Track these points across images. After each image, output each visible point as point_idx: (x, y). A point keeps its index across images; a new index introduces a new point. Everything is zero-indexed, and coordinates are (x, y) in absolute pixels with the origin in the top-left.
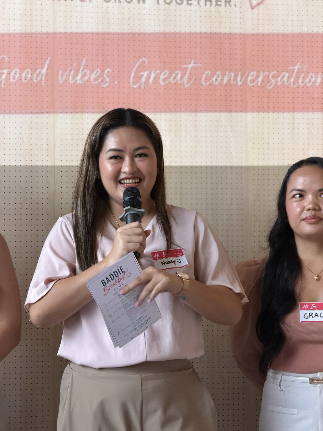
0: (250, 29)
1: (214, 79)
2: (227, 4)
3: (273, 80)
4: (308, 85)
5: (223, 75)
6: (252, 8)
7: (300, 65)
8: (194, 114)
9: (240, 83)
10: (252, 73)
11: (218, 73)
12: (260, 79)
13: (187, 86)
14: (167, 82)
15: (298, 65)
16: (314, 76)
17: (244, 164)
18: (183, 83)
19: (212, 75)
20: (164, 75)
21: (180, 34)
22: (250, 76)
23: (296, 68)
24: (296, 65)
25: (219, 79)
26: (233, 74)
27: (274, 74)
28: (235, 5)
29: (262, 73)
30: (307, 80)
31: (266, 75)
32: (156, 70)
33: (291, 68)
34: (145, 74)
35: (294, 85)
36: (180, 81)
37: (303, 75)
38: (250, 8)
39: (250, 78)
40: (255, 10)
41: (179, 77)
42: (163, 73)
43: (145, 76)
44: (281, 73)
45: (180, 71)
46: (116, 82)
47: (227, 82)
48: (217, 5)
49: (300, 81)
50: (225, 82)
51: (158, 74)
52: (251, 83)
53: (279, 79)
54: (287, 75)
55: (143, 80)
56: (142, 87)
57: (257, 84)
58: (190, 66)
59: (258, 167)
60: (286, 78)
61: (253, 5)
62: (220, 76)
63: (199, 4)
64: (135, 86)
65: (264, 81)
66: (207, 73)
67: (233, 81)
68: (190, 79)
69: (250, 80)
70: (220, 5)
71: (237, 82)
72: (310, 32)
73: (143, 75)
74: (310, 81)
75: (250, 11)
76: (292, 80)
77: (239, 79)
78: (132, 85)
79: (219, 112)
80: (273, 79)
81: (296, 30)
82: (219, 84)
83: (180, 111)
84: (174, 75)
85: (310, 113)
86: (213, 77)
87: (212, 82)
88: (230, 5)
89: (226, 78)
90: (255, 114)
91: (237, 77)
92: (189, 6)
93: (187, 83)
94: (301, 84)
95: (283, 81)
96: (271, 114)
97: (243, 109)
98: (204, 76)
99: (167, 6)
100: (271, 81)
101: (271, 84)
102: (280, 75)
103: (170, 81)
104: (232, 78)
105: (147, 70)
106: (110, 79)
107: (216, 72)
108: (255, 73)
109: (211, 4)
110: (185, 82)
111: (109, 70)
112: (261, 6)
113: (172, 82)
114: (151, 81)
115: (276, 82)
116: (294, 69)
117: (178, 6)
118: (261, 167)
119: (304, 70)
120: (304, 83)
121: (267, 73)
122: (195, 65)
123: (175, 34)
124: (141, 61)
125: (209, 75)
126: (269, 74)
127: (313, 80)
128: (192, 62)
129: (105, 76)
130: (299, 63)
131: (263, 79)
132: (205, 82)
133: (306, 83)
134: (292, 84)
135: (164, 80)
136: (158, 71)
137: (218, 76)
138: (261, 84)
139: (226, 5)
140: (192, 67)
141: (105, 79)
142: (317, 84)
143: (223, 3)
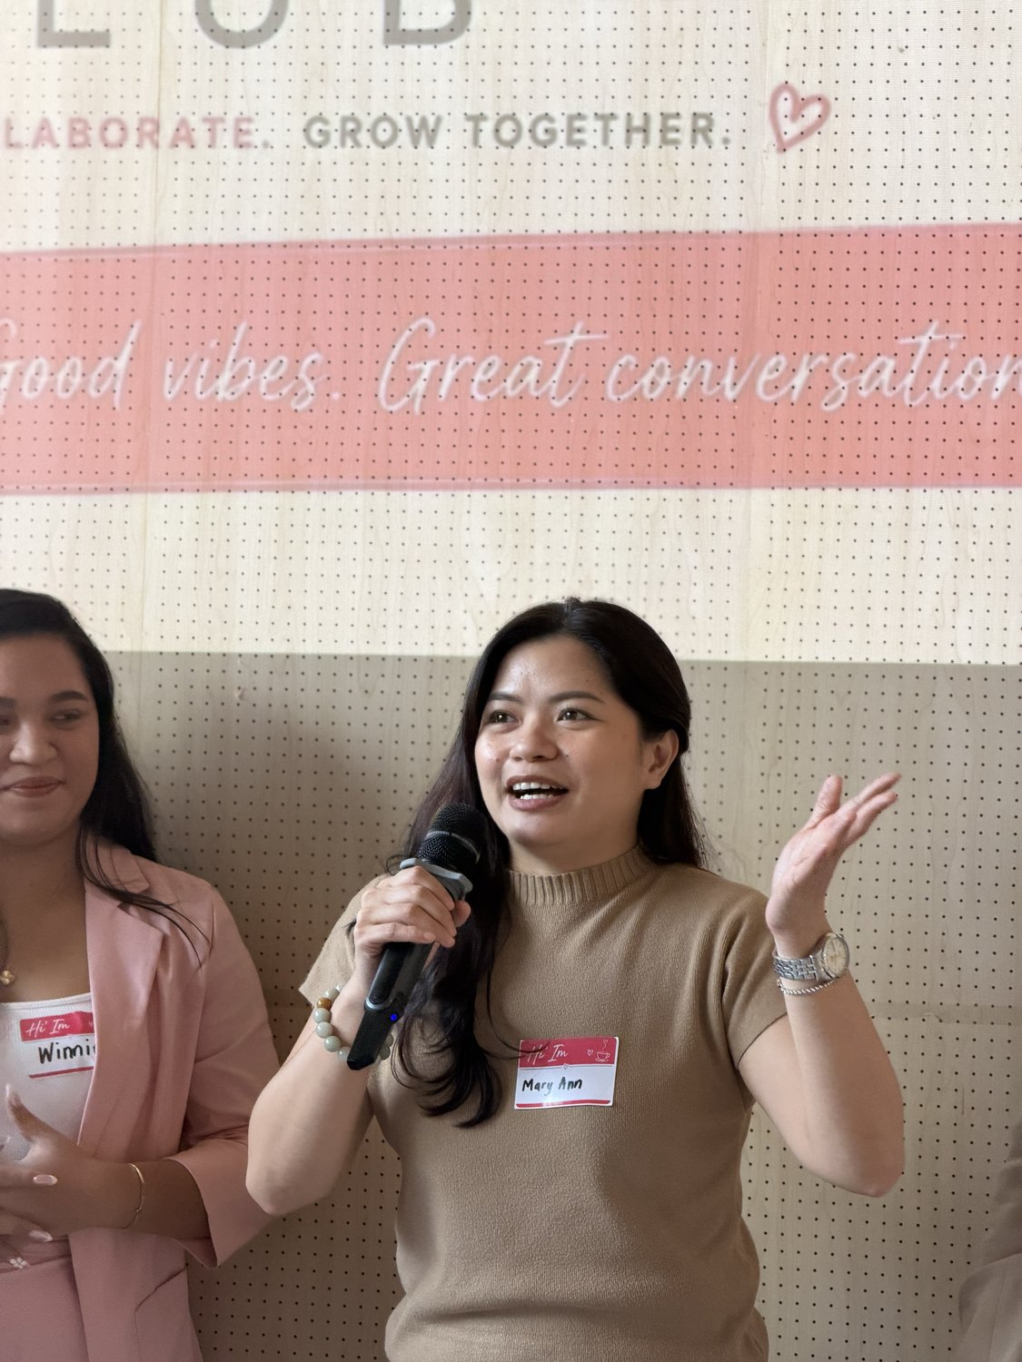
0: (770, 215)
1: (646, 380)
2: (700, 138)
3: (843, 383)
4: (964, 396)
5: (678, 368)
6: (783, 149)
7: (938, 332)
8: (575, 495)
9: (730, 394)
10: (772, 362)
11: (662, 360)
12: (799, 380)
13: (556, 404)
14: (492, 394)
15: (931, 333)
16: (983, 369)
17: (735, 656)
18: (546, 393)
19: (641, 369)
20: (486, 372)
21: (542, 238)
22: (765, 371)
23: (924, 341)
24: (923, 333)
25: (663, 381)
26: (708, 365)
27: (847, 362)
28: (726, 141)
29: (806, 358)
30: (960, 382)
31: (821, 364)
32: (460, 357)
33: (910, 340)
34: (428, 368)
35: (913, 398)
36: (537, 389)
37: (945, 364)
38: (773, 149)
39: (764, 377)
40: (793, 153)
41: (532, 376)
42: (484, 365)
43: (426, 375)
44: (872, 360)
45: (537, 357)
46: (336, 396)
47: (689, 391)
48: (665, 141)
49: (936, 384)
50: (682, 389)
51: (466, 365)
52: (767, 392)
53: (864, 378)
54: (891, 364)
55: (420, 386)
56: (417, 408)
57: (789, 394)
58: (570, 341)
59: (779, 665)
60: (886, 376)
61: (786, 138)
62: (668, 370)
63: (605, 141)
64: (394, 408)
65: (820, 383)
66: (623, 361)
67: (710, 388)
68: (567, 382)
69: (767, 384)
70: (676, 142)
71: (722, 392)
72: (978, 219)
73: (419, 372)
74: (970, 382)
75: (774, 158)
76: (909, 380)
77: (728, 381)
78: (383, 403)
79: (658, 487)
80: (844, 378)
81: (930, 213)
82: (661, 396)
83: (534, 484)
84: (518, 369)
85: (967, 492)
86: (644, 373)
87: (641, 389)
88: (709, 142)
89: (685, 377)
90: (778, 495)
91: (723, 376)
92: (573, 149)
93: (560, 396)
94: (938, 395)
95: (876, 384)
96: (831, 493)
97: (739, 476)
98: (616, 370)
99: (504, 150)
100: (836, 384)
101: (838, 394)
102: (867, 366)
103: (504, 389)
104: (706, 379)
105: (434, 357)
106: (316, 386)
107: (655, 358)
108: (782, 358)
109: (646, 141)
110: (553, 393)
111: (316, 356)
112: (813, 142)
113: (510, 393)
114: (443, 391)
115: (855, 387)
116: (918, 346)
117: (541, 149)
118: (792, 665)
119: (952, 346)
120: (950, 390)
121: (823, 359)
122: (585, 337)
123: (526, 238)
124: (414, 327)
125: (632, 367)
126: (831, 363)
127: (980, 380)
128: (578, 327)
129: (302, 375)
130: (935, 325)
131: (808, 379)
132: (616, 392)
133: (955, 391)
134: (907, 393)
135: (486, 386)
136: (470, 359)
137: (660, 372)
138: (802, 395)
139: (694, 141)
140: (577, 343)
141: (304, 384)
142: (995, 395)
143: (685, 137)
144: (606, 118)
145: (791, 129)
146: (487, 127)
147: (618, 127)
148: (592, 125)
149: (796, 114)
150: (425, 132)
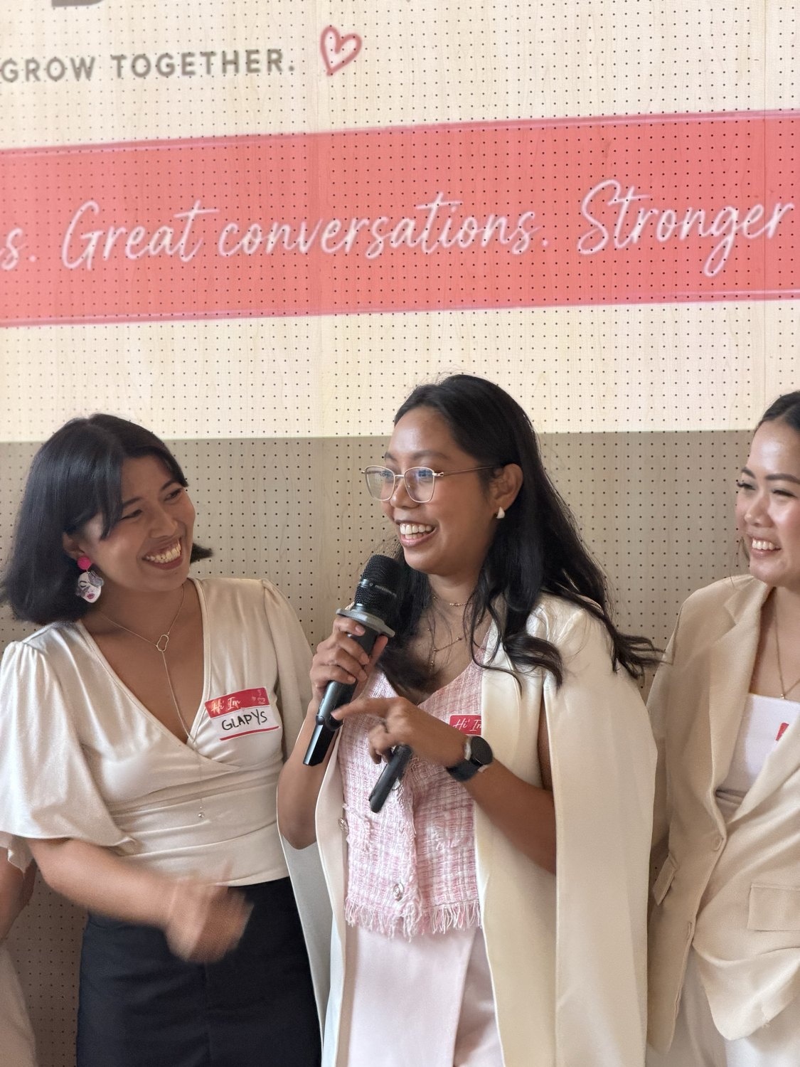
0: (325, 119)
1: (245, 241)
2: (273, 67)
3: (380, 239)
4: (462, 245)
5: (266, 231)
6: (331, 72)
7: (443, 200)
8: (201, 323)
9: (303, 249)
10: (330, 226)
11: (255, 226)
12: (350, 238)
13: (185, 259)
14: (140, 254)
15: (438, 201)
16: (475, 226)
17: (315, 434)
18: (177, 252)
19: (242, 233)
20: (135, 238)
21: (169, 142)
22: (327, 231)
23: (434, 206)
24: (433, 201)
25: (257, 241)
26: (287, 228)
27: (382, 224)
28: (291, 69)
29: (354, 221)
30: (460, 235)
31: (364, 226)
32: (116, 228)
33: (423, 207)
34: (95, 236)
35: (428, 248)
36: (171, 249)
37: (449, 222)
38: (324, 74)
39: (326, 236)
40: (338, 75)
41: (167, 241)
42: (133, 234)
43: (94, 242)
44: (399, 221)
45: (170, 226)
46: (33, 259)
47: (275, 247)
48: (250, 70)
49: (443, 237)
50: (270, 247)
51: (121, 234)
52: (328, 246)
53: (395, 234)
54: (412, 224)
55: (91, 249)
56: (89, 267)
57: (343, 247)
58: (192, 214)
59: (346, 439)
60: (409, 232)
61: (333, 65)
62: (260, 234)
63: (209, 71)
64: (73, 266)
65: (364, 238)
66: (228, 228)
67: (289, 245)
68: (191, 244)
69: (328, 240)
70: (257, 70)
71: (298, 246)
72: (466, 119)
73: (89, 240)
74: (466, 235)
75: (325, 79)
76: (425, 235)
77: (301, 239)
78: (66, 264)
79: (257, 316)
80: (381, 235)
81: (433, 117)
82: (256, 253)
83: (172, 318)
84: (156, 236)
85: (468, 313)
86: (243, 236)
87: (242, 247)
88: (279, 69)
89: (272, 238)
90: (340, 319)
91: (298, 236)
92: (187, 77)
93: (187, 254)
94: (446, 245)
95: (402, 239)
96: (375, 316)
97: (313, 307)
98: (224, 235)
99: (139, 80)
100: (375, 239)
101: (377, 247)
102: (396, 226)
103: (148, 251)
104: (286, 239)
105: (97, 229)
106: (19, 253)
107: (250, 225)
108: (338, 222)
109: (237, 70)
110: (182, 252)
111: (18, 231)
112: (351, 67)
113: (153, 253)
114: (106, 253)
115: (387, 242)
116: (430, 210)
117: (165, 78)
118: (354, 438)
119: (453, 209)
120: (453, 241)
121: (365, 221)
122: (202, 211)
123: (157, 142)
124: (84, 208)
125: (235, 232)
126: (371, 224)
127: (473, 233)
128: (197, 204)
129: (9, 245)
130: (441, 195)
131: (356, 237)
132: (226, 250)
133: (457, 242)
134: (424, 244)
135: (135, 249)
136: (123, 230)
137: (255, 234)
138: (353, 246)
139: (269, 69)
140: (197, 216)
141: (9, 251)
142: (484, 244)
143: (263, 66)
144: (208, 55)
145: (335, 59)
146: (126, 64)
147: (217, 61)
148: (199, 61)
149: (338, 49)
150: (84, 69)
